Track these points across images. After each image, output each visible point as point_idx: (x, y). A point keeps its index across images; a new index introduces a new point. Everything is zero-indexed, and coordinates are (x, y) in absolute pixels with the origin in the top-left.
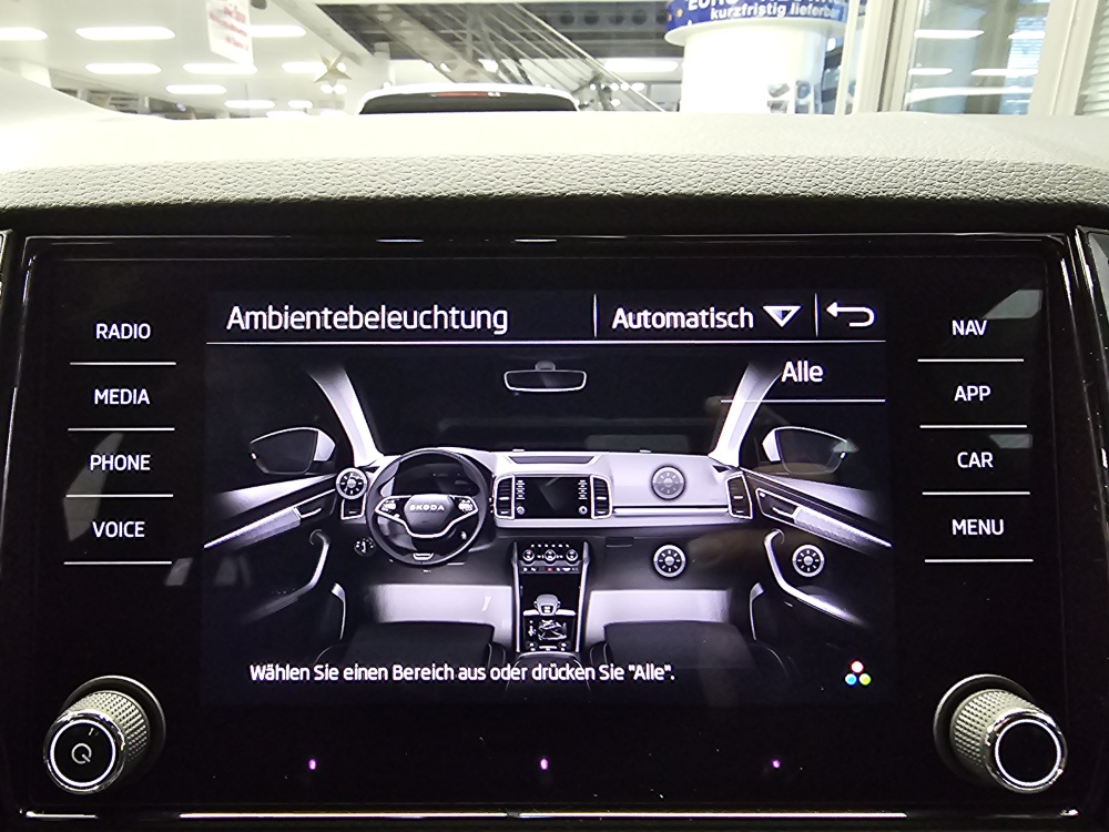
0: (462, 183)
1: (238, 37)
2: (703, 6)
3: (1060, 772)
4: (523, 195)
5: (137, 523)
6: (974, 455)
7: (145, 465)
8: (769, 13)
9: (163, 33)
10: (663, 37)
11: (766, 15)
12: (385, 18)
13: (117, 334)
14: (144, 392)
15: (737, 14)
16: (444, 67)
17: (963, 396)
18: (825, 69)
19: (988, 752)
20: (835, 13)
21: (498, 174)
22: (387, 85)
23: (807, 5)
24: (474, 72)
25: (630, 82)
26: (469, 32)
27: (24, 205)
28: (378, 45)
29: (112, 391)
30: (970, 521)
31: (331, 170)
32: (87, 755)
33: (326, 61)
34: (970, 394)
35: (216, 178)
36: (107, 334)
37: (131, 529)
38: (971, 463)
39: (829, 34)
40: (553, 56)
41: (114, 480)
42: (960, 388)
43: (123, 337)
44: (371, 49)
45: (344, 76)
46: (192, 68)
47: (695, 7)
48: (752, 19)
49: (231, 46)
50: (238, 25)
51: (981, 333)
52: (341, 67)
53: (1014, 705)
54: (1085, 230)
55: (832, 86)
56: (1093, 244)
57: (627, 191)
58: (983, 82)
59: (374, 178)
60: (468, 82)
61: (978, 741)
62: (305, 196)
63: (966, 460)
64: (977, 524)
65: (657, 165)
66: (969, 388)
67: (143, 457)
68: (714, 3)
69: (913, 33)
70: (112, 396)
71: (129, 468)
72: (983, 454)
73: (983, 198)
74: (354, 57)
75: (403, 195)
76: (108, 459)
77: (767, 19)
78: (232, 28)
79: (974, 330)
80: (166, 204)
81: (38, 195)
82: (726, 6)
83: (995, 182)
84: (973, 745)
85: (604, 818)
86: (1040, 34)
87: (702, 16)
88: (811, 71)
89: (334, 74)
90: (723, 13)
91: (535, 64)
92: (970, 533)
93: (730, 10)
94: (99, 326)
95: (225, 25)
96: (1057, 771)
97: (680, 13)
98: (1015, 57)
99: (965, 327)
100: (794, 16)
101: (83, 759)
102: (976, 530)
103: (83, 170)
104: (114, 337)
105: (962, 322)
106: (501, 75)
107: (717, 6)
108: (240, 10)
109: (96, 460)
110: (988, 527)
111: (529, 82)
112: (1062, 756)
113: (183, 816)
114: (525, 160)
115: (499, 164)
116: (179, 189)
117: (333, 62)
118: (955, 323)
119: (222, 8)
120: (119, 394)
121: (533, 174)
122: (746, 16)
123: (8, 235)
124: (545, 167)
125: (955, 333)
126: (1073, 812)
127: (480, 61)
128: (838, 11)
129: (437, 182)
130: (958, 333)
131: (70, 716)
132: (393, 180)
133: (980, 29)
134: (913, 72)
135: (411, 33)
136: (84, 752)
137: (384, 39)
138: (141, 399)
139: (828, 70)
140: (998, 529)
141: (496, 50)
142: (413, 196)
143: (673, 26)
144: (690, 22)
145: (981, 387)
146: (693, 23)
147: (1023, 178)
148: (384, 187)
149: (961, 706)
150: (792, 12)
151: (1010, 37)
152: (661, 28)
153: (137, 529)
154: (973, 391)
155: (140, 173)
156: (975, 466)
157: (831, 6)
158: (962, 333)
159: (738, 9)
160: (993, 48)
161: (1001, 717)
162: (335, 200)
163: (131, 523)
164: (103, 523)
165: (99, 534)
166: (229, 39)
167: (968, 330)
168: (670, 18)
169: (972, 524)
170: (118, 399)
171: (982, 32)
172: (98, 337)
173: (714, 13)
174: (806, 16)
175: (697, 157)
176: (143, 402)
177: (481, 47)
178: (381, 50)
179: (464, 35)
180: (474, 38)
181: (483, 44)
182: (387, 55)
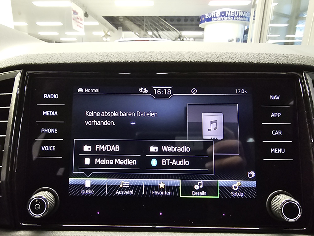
0: (140, 58)
1: (80, 25)
2: (210, 17)
3: (300, 216)
4: (156, 62)
5: (53, 147)
6: (277, 131)
7: (56, 131)
8: (228, 19)
9: (60, 24)
10: (198, 25)
11: (227, 20)
12: (122, 20)
13: (49, 97)
14: (56, 112)
15: (219, 19)
16: (137, 33)
17: (273, 115)
18: (244, 34)
19: (280, 211)
20: (247, 19)
21: (150, 56)
22: (121, 38)
23: (239, 17)
24: (146, 35)
25: (189, 38)
26: (145, 24)
27: (27, 63)
28: (119, 27)
29: (48, 112)
30: (275, 149)
31: (106, 55)
32: (39, 207)
33: (104, 32)
34: (275, 115)
35: (76, 57)
36: (47, 97)
37: (52, 148)
38: (276, 133)
39: (245, 25)
40: (168, 31)
41: (48, 135)
42: (273, 113)
43: (51, 98)
44: (117, 29)
45: (110, 36)
46: (67, 33)
47: (207, 18)
48: (223, 21)
49: (78, 27)
50: (80, 22)
51: (278, 99)
52: (109, 33)
53: (287, 198)
54: (305, 72)
55: (246, 39)
56: (307, 75)
57: (184, 61)
58: (289, 38)
59: (117, 57)
60: (144, 37)
61: (278, 208)
62: (99, 61)
63: (274, 132)
64: (277, 150)
65: (191, 54)
66: (275, 113)
67: (55, 129)
68: (212, 16)
69: (268, 25)
70: (48, 113)
71: (52, 132)
72: (279, 131)
73: (277, 63)
74: (112, 30)
75: (125, 61)
76: (46, 130)
77: (227, 21)
78: (79, 22)
79: (276, 98)
80: (63, 63)
81: (30, 61)
82: (216, 17)
83: (281, 59)
84: (276, 209)
85: (177, 228)
86: (304, 26)
87: (209, 20)
88: (240, 35)
89: (107, 35)
90: (215, 19)
91: (163, 33)
92: (276, 152)
93: (217, 18)
94: (45, 95)
95: (77, 21)
96: (299, 215)
97: (203, 19)
98: (297, 31)
99: (274, 97)
100: (235, 20)
101: (38, 208)
102: (277, 151)
103: (42, 54)
104: (49, 98)
105: (273, 96)
106: (153, 36)
107: (214, 17)
108: (81, 17)
109: (43, 130)
110: (280, 151)
111: (161, 38)
112: (300, 211)
113: (63, 225)
114: (157, 53)
115: (150, 53)
116: (66, 59)
117: (106, 32)
118: (271, 96)
119: (76, 17)
120: (49, 112)
121: (159, 56)
122: (222, 20)
123: (22, 71)
124: (162, 54)
125: (271, 99)
126: (305, 229)
127: (147, 32)
128: (248, 19)
129: (134, 58)
130: (272, 99)
131: (34, 197)
132: (122, 57)
133: (287, 24)
134: (268, 36)
135: (128, 24)
136: (38, 206)
137: (120, 26)
138: (55, 114)
139: (245, 35)
140: (283, 151)
141: (152, 29)
142: (127, 62)
143: (201, 22)
144: (206, 22)
145: (278, 113)
146: (207, 22)
147: (289, 58)
148: (120, 59)
149: (273, 199)
150: (235, 19)
151: (296, 26)
152: (198, 23)
153: (53, 148)
154: (276, 114)
155: (57, 55)
156: (277, 134)
157: (245, 17)
158: (273, 99)
159: (219, 18)
160: (292, 29)
161: (283, 201)
162: (107, 62)
163: (52, 147)
164: (44, 147)
165: (43, 149)
166: (78, 26)
167: (275, 98)
168: (200, 20)
169: (276, 150)
170: (49, 114)
171: (288, 25)
172: (45, 98)
173: (213, 19)
174: (239, 20)
175: (202, 52)
176: (56, 115)
177: (148, 28)
178: (120, 29)
179: (143, 25)
180: (146, 26)
181: (148, 27)
182: (122, 30)
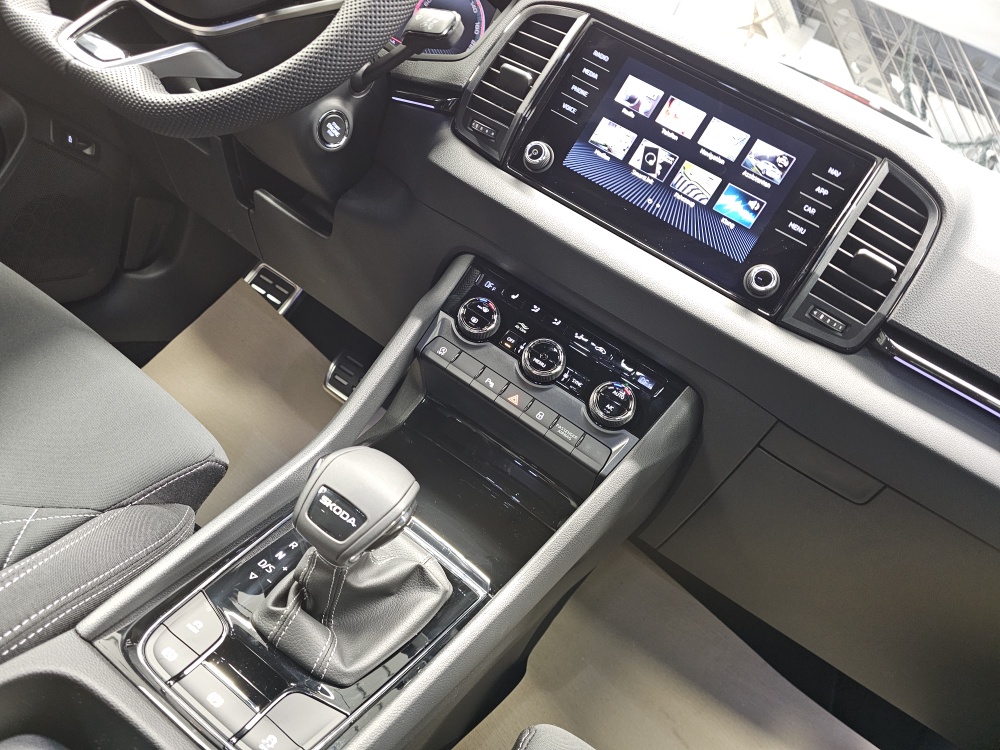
16: (854, 65)
24: (878, 83)
26: (897, 45)
28: (810, 21)
33: (756, 14)
36: (596, 54)
40: (962, 103)
43: (600, 58)
44: (802, 21)
45: (764, 33)
74: (783, 23)
89: (756, 28)
94: (596, 51)
104: (598, 56)
106: (901, 97)
111: (924, 116)
117: (762, 17)
123: (589, 15)
127: (892, 75)
135: (844, 22)
137: (817, 17)
141: (912, 73)
177: (899, 64)
178: (810, 27)
179: (890, 46)
180: (899, 53)
181: (904, 60)
182: (813, 33)
